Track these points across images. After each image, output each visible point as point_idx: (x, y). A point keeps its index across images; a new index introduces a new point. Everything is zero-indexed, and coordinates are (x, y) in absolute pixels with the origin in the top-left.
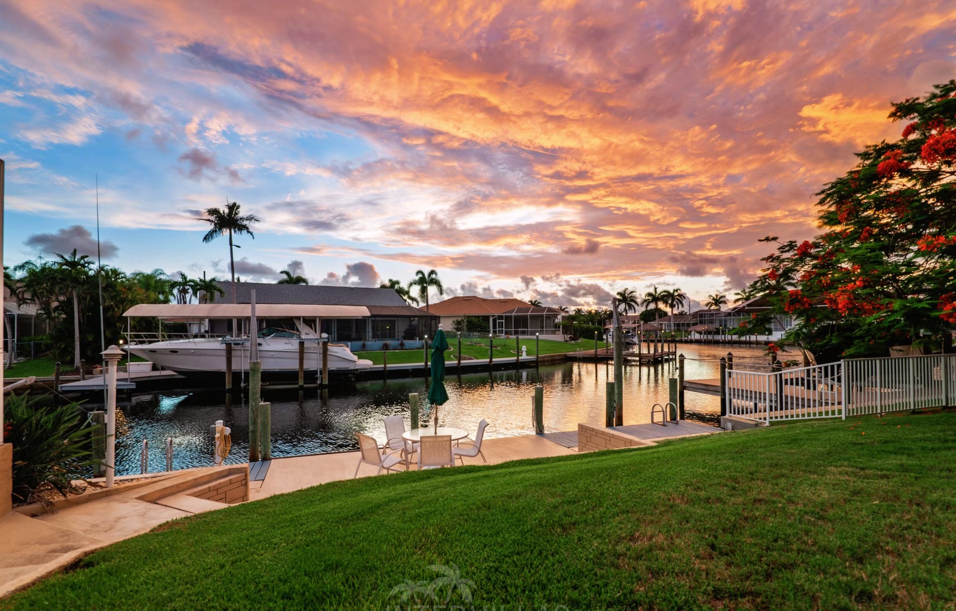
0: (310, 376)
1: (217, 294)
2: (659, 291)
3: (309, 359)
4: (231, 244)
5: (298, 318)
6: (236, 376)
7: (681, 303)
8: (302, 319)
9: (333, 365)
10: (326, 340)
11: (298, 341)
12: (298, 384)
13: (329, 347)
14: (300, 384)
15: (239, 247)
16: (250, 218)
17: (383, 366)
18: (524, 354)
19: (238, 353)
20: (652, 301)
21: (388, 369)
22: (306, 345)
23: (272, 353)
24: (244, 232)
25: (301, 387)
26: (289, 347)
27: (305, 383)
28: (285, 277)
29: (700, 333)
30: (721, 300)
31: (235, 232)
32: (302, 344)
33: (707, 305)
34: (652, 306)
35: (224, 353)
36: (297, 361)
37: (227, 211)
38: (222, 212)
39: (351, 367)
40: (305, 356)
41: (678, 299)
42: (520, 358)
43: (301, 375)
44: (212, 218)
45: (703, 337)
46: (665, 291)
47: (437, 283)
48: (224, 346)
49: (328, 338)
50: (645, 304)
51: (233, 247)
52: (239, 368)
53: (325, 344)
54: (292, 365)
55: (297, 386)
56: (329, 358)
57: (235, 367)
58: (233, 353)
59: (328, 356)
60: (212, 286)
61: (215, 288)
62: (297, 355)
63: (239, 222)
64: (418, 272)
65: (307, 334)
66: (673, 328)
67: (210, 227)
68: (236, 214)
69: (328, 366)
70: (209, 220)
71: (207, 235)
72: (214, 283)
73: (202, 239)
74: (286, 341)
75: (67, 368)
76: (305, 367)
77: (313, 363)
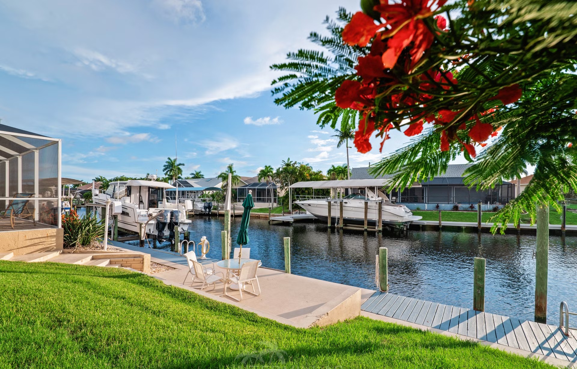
0: (372, 223)
3: (371, 213)
4: (347, 147)
6: (333, 219)
8: (368, 187)
9: (387, 218)
11: (364, 201)
12: (363, 228)
14: (365, 228)
22: (369, 204)
23: (352, 208)
25: (366, 230)
26: (361, 205)
27: (368, 228)
32: (366, 203)
36: (363, 214)
40: (369, 211)
43: (366, 222)
48: (327, 203)
49: (382, 200)
52: (335, 215)
53: (380, 204)
54: (360, 216)
55: (363, 229)
56: (383, 212)
57: (333, 215)
58: (332, 207)
59: (382, 212)
62: (364, 210)
65: (372, 197)
69: (382, 219)
74: (359, 201)
75: (286, 211)
76: (368, 218)
77: (373, 216)
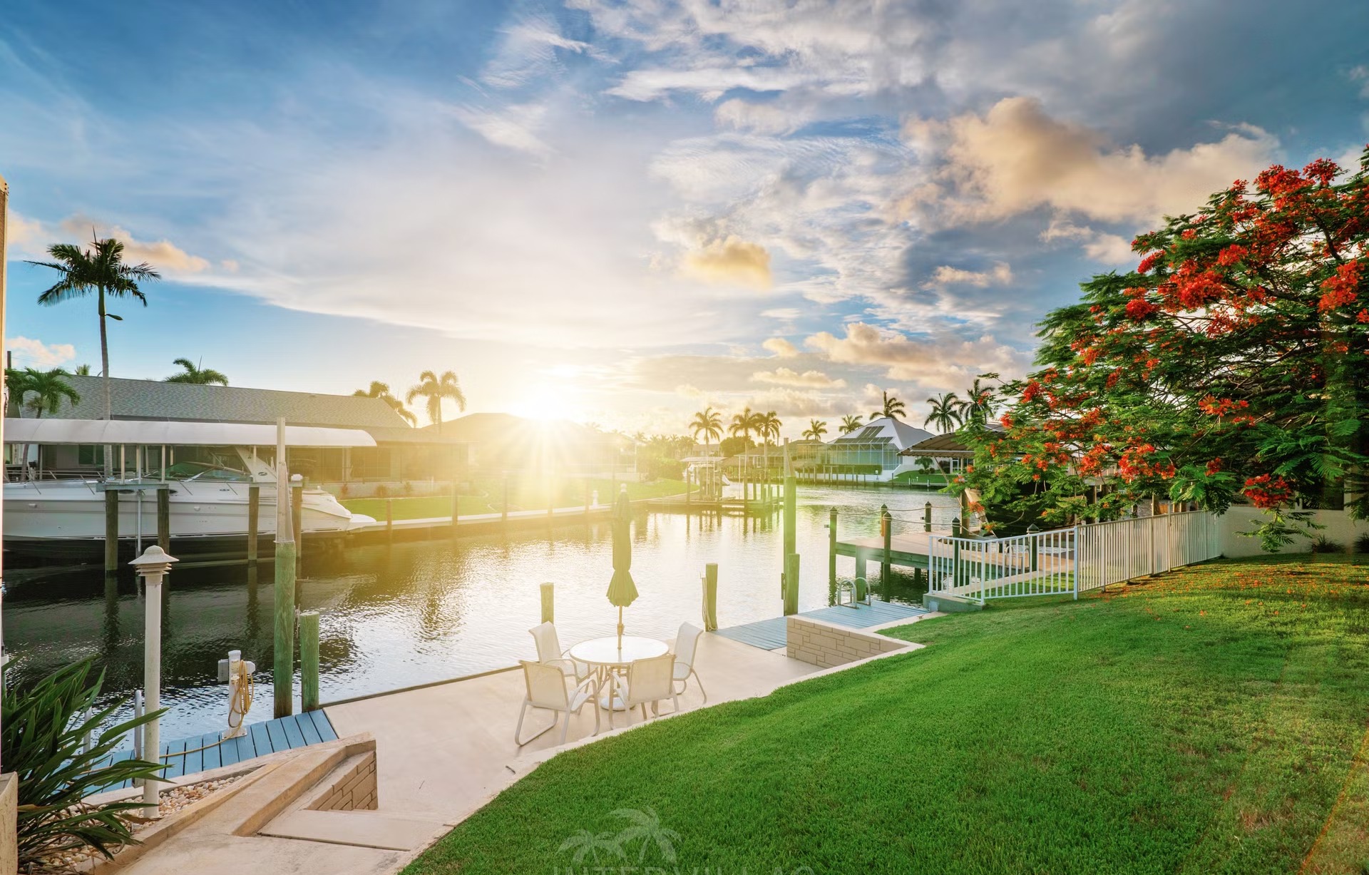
0: (269, 544)
1: (64, 399)
2: (750, 415)
3: (268, 516)
4: (102, 313)
5: (248, 448)
7: (777, 430)
8: (255, 450)
9: (309, 525)
10: (301, 485)
11: (247, 486)
13: (304, 497)
14: (250, 558)
15: (118, 318)
16: (141, 271)
17: (385, 523)
18: (595, 502)
19: (129, 507)
20: (741, 428)
21: (393, 528)
22: (262, 493)
23: (197, 507)
24: (128, 293)
25: (252, 563)
26: (228, 497)
27: (258, 557)
28: (182, 370)
29: (799, 470)
30: (822, 427)
31: (110, 290)
32: (254, 492)
33: (804, 434)
34: (741, 433)
35: (103, 507)
36: (246, 520)
37: (94, 253)
38: (83, 253)
39: (341, 527)
40: (261, 511)
41: (773, 426)
42: (590, 508)
43: (253, 543)
44: (62, 262)
45: (805, 476)
46: (758, 415)
47: (455, 393)
48: (101, 496)
49: (303, 481)
50: (733, 430)
51: (107, 318)
52: (133, 533)
53: (297, 492)
54: (236, 526)
56: (303, 513)
57: (124, 531)
58: (121, 507)
59: (302, 511)
60: (54, 384)
61: (61, 388)
62: (246, 510)
63: (119, 275)
64: (424, 376)
65: (262, 474)
66: (766, 463)
67: (57, 278)
68: (114, 260)
69: (302, 528)
70: (57, 267)
71: (48, 292)
72: (58, 379)
73: (36, 299)
74: (225, 486)
76: (259, 529)
77: (274, 522)
